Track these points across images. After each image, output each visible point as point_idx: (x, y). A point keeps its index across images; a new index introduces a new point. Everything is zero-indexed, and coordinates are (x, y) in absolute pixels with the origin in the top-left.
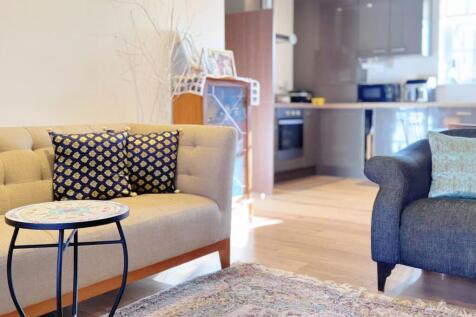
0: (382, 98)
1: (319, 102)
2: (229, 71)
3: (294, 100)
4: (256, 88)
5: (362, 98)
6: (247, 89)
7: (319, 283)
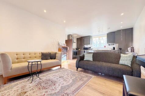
0: (86, 49)
1: (79, 50)
2: (65, 46)
3: (76, 49)
4: (68, 48)
5: (84, 49)
6: (67, 48)
7: (70, 70)
